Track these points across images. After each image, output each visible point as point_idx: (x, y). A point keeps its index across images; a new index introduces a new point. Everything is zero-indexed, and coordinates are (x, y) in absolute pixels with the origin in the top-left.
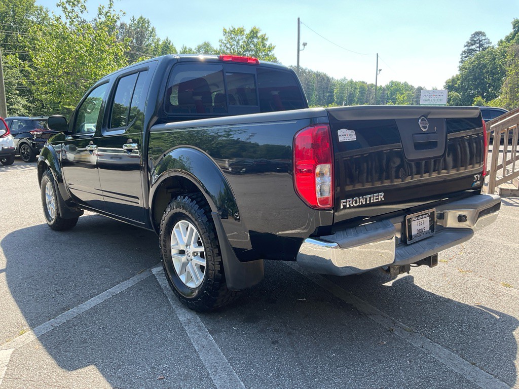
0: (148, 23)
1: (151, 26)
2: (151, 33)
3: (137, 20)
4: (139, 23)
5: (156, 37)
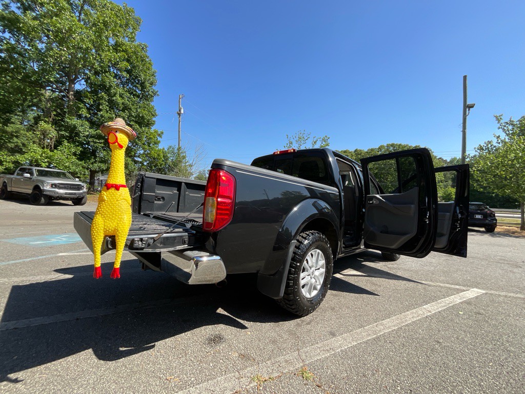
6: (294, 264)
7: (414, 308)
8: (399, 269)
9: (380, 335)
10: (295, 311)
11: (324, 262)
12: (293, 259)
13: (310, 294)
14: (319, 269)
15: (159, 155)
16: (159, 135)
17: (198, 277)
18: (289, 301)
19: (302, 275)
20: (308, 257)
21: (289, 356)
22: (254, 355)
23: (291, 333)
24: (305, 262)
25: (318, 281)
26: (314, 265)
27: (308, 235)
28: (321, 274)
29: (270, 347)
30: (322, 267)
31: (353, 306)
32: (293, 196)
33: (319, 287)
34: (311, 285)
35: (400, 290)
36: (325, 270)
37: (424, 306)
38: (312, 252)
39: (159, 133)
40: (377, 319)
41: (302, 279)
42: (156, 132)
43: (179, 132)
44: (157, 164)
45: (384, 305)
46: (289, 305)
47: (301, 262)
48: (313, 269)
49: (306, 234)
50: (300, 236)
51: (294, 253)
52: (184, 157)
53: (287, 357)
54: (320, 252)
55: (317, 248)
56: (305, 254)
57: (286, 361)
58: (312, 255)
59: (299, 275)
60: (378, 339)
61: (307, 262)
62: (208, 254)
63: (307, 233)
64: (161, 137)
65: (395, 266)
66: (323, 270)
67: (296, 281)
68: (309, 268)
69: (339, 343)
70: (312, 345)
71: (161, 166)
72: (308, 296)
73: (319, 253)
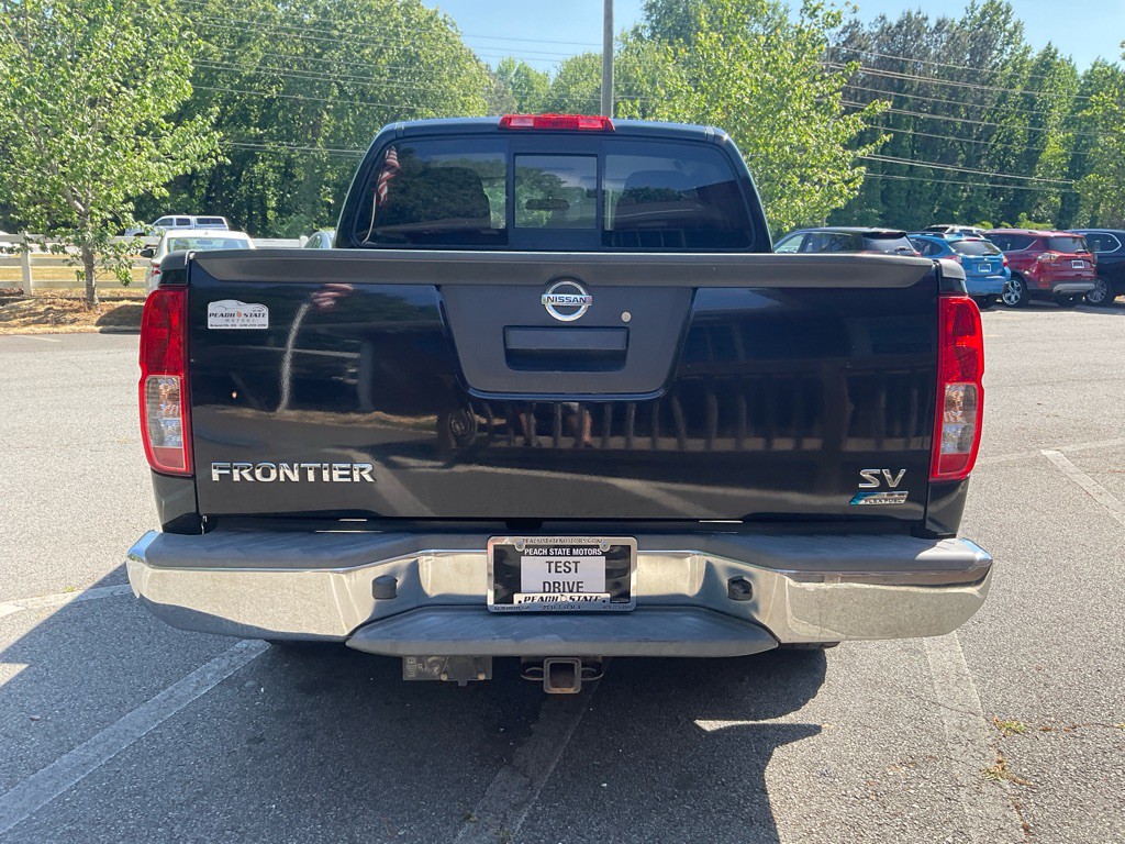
0: (1008, 11)
1: (1014, 19)
2: (1011, 35)
3: (980, 10)
4: (983, 14)
5: (1023, 44)
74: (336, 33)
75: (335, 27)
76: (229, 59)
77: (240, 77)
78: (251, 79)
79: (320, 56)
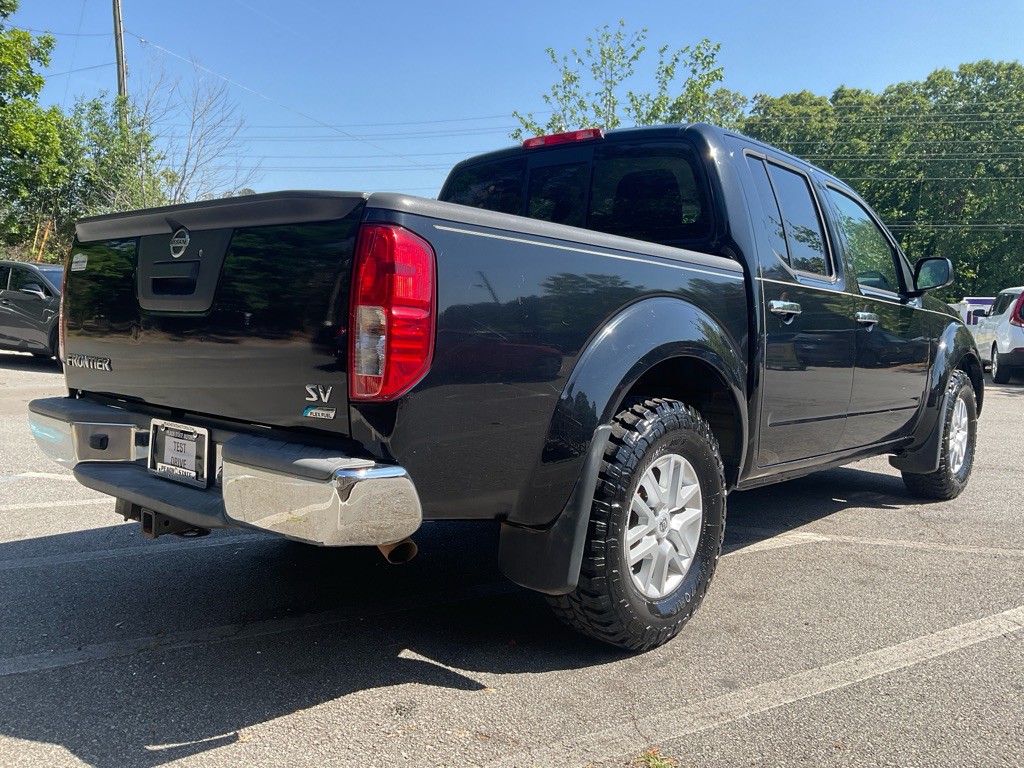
6: (605, 507)
7: (975, 618)
8: (956, 522)
9: (863, 682)
10: (618, 638)
11: (695, 487)
12: (600, 494)
13: (659, 587)
14: (683, 510)
15: (44, 139)
16: (36, 54)
17: (350, 526)
18: (601, 612)
19: (630, 535)
20: (646, 480)
21: (610, 732)
22: (514, 734)
23: (610, 686)
24: (637, 497)
25: (681, 548)
26: (666, 501)
27: (641, 416)
28: (691, 525)
29: (557, 716)
30: (691, 503)
31: (794, 622)
32: (591, 290)
33: (686, 564)
34: (662, 558)
35: (944, 576)
36: (700, 511)
37: (1006, 613)
38: (659, 462)
39: (35, 43)
40: (860, 648)
41: (632, 547)
42: (22, 40)
43: (117, 37)
44: (38, 174)
45: (889, 615)
46: (599, 623)
47: (623, 498)
48: (663, 513)
49: (634, 412)
50: (616, 420)
51: (602, 475)
52: (144, 142)
53: (604, 734)
54: (683, 460)
55: (671, 451)
56: (636, 472)
57: (603, 742)
58: (657, 472)
59: (620, 536)
60: (856, 688)
61: (644, 496)
62: (373, 463)
63: (637, 408)
64: (44, 61)
65: (945, 514)
66: (695, 513)
67: (614, 554)
68: (650, 513)
69: (748, 701)
70: (672, 708)
71: (53, 182)
72: (653, 592)
73: (677, 465)
74: (987, 114)
75: (987, 109)
76: (877, 151)
77: (888, 166)
78: (897, 167)
79: (967, 138)
